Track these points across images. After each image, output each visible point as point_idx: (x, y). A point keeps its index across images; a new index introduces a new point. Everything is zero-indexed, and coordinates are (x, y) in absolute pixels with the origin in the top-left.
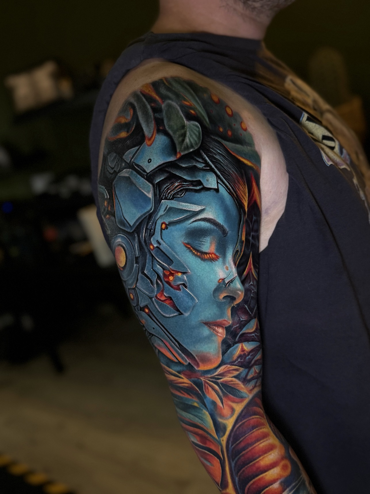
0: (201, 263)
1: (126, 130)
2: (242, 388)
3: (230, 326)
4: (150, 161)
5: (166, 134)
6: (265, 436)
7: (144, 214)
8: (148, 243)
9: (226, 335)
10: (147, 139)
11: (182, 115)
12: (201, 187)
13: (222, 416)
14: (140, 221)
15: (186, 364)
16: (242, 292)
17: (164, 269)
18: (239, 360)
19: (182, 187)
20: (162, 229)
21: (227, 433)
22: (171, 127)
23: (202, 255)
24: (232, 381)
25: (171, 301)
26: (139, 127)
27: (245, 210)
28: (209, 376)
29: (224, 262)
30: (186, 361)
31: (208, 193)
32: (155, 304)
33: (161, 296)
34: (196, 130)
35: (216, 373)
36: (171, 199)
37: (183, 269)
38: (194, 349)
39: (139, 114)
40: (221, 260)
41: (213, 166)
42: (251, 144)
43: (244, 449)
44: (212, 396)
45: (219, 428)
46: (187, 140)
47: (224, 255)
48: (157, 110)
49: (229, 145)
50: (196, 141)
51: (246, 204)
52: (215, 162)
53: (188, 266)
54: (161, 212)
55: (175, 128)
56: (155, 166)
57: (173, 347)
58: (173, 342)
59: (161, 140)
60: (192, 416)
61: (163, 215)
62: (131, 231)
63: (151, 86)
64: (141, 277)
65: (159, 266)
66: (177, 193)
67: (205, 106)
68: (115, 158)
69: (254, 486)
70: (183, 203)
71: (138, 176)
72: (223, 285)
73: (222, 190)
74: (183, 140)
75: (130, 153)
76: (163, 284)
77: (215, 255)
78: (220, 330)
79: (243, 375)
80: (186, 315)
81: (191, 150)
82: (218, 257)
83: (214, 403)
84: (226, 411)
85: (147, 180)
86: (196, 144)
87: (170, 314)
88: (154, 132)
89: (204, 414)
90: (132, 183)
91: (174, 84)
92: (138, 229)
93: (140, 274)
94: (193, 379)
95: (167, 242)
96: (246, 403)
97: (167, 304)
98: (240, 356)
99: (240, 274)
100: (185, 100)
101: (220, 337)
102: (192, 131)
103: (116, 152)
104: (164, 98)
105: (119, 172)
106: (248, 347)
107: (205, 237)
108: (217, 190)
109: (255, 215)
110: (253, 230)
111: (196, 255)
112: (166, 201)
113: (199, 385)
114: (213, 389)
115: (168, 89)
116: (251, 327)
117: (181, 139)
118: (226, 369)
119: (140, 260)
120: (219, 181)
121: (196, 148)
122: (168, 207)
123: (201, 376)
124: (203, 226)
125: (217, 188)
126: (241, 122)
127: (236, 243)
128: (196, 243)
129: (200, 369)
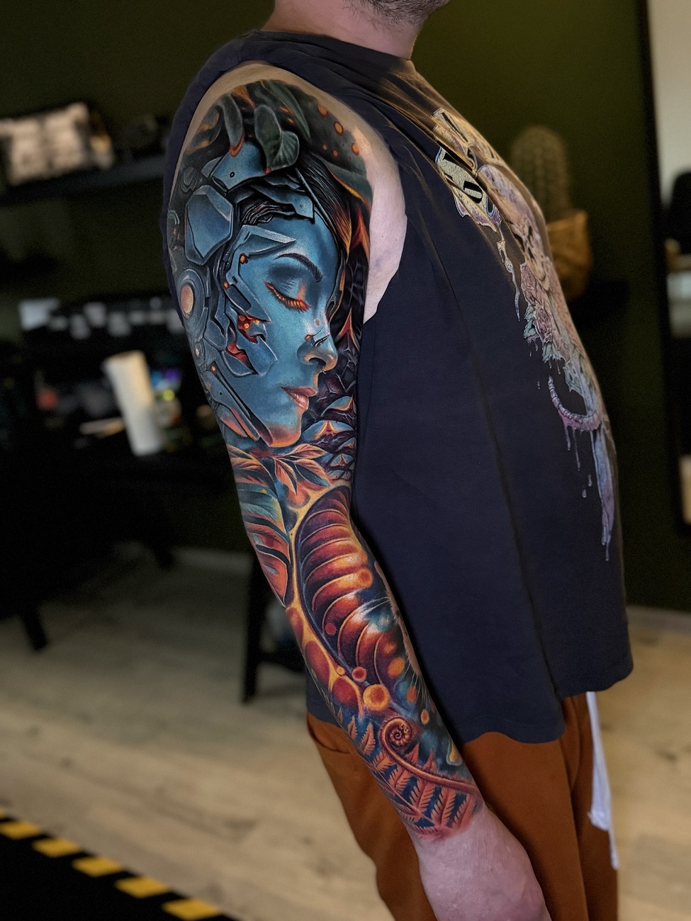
0: (285, 311)
1: (209, 137)
2: (322, 474)
3: (315, 396)
4: (232, 175)
5: (255, 143)
6: (344, 535)
7: (220, 243)
8: (222, 279)
9: (309, 407)
10: (231, 148)
11: (277, 122)
12: (292, 213)
13: (294, 504)
14: (214, 251)
15: (256, 439)
16: (335, 357)
17: (239, 314)
18: (323, 441)
19: (269, 210)
20: (240, 262)
21: (298, 524)
22: (262, 136)
23: (287, 301)
24: (311, 464)
25: (245, 356)
26: (224, 134)
27: (346, 251)
28: (283, 455)
29: (314, 315)
30: (257, 435)
31: (301, 221)
32: (225, 359)
33: (233, 349)
34: (292, 143)
35: (292, 452)
36: (254, 225)
37: (262, 315)
38: (268, 420)
39: (226, 119)
40: (310, 310)
41: (310, 190)
42: (362, 171)
43: (316, 545)
44: (284, 479)
45: (289, 518)
46: (280, 153)
47: (315, 305)
48: (247, 115)
49: (333, 168)
50: (291, 156)
51: (348, 244)
52: (314, 185)
53: (268, 313)
54: (241, 241)
55: (267, 136)
56: (238, 182)
57: (242, 418)
58: (243, 411)
59: (248, 150)
60: (257, 507)
61: (243, 244)
62: (203, 264)
63: (245, 88)
64: (211, 324)
65: (232, 310)
66: (262, 218)
67: (308, 116)
68: (192, 174)
69: (324, 594)
70: (269, 231)
71: (217, 193)
72: (310, 343)
73: (319, 222)
74: (275, 153)
75: (209, 166)
76: (236, 333)
77: (304, 303)
78: (302, 400)
79: (326, 459)
80: (262, 374)
81: (284, 166)
82: (307, 307)
83: (286, 488)
84: (299, 498)
85: (227, 199)
86: (291, 160)
87: (242, 373)
88: (241, 140)
89: (273, 503)
90: (208, 203)
91: (273, 88)
92: (211, 262)
93: (209, 320)
94: (263, 459)
95: (245, 280)
96: (326, 492)
97: (239, 359)
98: (324, 436)
99: (334, 333)
100: (283, 106)
101: (302, 408)
102: (287, 142)
103: (193, 166)
104: (258, 101)
105: (194, 190)
106: (336, 427)
107: (292, 279)
108: (312, 221)
109: (360, 262)
110: (355, 280)
111: (280, 301)
112: (248, 226)
113: (270, 466)
114: (287, 471)
115: (265, 92)
116: (345, 404)
117: (272, 151)
118: (305, 449)
119: (211, 301)
120: (316, 209)
121: (290, 164)
122: (250, 234)
123: (274, 455)
124: (291, 264)
125: (312, 217)
126: (353, 144)
127: (331, 292)
128: (281, 285)
129: (272, 446)
